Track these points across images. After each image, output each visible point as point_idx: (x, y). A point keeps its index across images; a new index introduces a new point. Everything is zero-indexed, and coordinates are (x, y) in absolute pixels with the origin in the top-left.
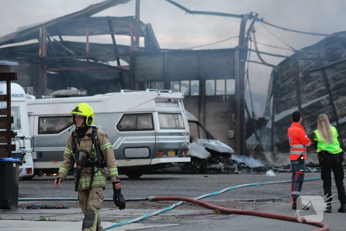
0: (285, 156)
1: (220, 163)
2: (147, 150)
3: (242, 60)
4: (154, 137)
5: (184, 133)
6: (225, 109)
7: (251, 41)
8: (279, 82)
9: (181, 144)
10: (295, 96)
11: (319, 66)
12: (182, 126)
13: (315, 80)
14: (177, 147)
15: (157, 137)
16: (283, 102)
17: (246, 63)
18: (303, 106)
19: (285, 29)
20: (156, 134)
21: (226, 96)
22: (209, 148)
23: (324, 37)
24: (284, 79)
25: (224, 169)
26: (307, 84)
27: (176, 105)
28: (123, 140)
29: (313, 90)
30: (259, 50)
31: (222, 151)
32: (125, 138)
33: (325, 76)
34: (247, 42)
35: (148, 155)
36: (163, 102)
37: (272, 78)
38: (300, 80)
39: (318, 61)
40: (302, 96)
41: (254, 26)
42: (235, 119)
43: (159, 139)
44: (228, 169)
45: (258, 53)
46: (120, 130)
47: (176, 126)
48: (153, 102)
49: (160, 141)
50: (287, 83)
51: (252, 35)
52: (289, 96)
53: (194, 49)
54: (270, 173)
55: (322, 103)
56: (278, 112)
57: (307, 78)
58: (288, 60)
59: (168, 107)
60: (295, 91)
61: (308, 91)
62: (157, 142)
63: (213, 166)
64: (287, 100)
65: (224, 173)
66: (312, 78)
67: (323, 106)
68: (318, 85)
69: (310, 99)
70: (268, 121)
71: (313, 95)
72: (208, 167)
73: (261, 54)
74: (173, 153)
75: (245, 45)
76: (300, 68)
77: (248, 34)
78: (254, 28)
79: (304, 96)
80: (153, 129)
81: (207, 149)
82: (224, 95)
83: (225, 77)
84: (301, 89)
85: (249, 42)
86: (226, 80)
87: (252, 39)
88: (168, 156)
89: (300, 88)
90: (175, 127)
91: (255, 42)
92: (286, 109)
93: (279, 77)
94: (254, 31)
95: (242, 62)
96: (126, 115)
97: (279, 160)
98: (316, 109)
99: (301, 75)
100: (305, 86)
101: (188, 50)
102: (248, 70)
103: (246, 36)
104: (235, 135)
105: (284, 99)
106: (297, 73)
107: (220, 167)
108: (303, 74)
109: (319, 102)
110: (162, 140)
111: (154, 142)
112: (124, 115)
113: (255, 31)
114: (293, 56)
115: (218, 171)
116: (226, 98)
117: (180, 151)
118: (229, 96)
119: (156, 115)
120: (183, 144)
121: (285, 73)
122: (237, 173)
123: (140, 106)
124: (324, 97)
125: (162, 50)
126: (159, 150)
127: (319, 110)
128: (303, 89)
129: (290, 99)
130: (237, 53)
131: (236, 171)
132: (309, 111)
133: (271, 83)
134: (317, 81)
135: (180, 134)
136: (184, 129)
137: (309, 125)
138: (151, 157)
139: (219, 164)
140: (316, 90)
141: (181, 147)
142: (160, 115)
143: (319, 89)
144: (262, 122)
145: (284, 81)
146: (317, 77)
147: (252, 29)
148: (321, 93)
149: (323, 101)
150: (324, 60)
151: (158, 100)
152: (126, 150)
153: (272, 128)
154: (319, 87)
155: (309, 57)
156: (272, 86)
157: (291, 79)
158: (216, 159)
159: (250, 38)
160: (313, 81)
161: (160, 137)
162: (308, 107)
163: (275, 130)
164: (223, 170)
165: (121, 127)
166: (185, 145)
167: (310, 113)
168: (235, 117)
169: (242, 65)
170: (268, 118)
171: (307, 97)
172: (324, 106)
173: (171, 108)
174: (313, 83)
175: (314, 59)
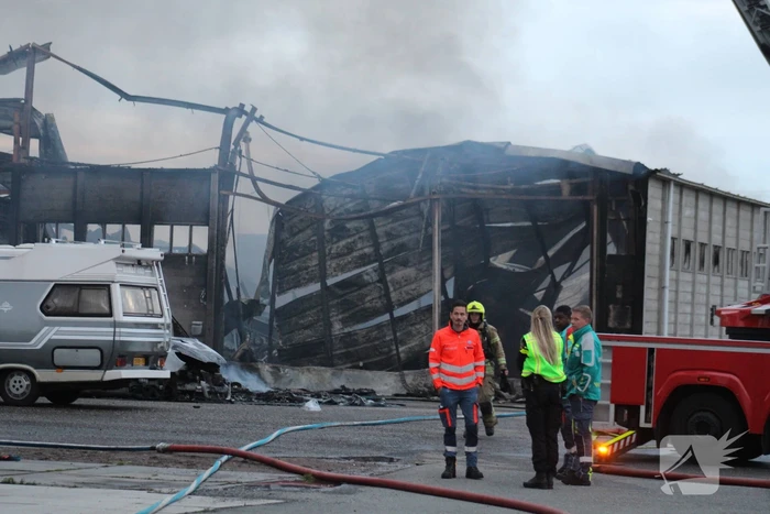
0: (296, 372)
1: (203, 383)
2: (96, 354)
3: (223, 192)
4: (112, 330)
5: (163, 324)
6: (189, 281)
7: (241, 156)
8: (285, 235)
9: (155, 344)
10: (315, 262)
11: (361, 211)
12: (158, 311)
13: (354, 235)
14: (148, 349)
15: (117, 330)
16: (294, 272)
17: (231, 197)
18: (330, 282)
19: (302, 139)
20: (115, 325)
21: (190, 257)
22: (183, 353)
23: (375, 158)
24: (296, 230)
25: (209, 393)
26: (338, 241)
27: (148, 271)
28: (53, 332)
29: (349, 253)
30: (256, 174)
31: (206, 359)
32: (56, 328)
33: (372, 228)
34: (234, 159)
35: (97, 363)
36: (127, 265)
37: (273, 228)
38: (326, 233)
39: (360, 201)
40: (329, 263)
41: (249, 129)
42: (205, 299)
43: (121, 334)
44: (216, 393)
45: (254, 180)
46: (47, 315)
47: (148, 310)
48: (113, 264)
49: (123, 339)
50: (301, 237)
51: (243, 145)
52: (305, 262)
53: (134, 166)
54: (312, 405)
55: (366, 277)
56: (282, 291)
57: (339, 231)
58: (305, 194)
59: (137, 274)
60: (315, 254)
61: (339, 255)
62: (117, 338)
63: (189, 387)
64: (300, 269)
65: (209, 401)
66: (349, 230)
67: (367, 284)
68: (359, 246)
69: (343, 269)
70: (265, 306)
71: (350, 262)
72: (179, 388)
73: (259, 183)
74: (141, 361)
75: (231, 163)
76: (327, 212)
77: (237, 143)
78: (248, 133)
79: (331, 264)
80: (110, 314)
81: (179, 355)
82: (187, 255)
83: (190, 220)
84: (327, 251)
85: (238, 159)
86: (191, 226)
87: (244, 153)
88: (133, 366)
89: (324, 248)
90: (145, 312)
91: (250, 160)
92: (298, 285)
93: (286, 226)
94: (248, 140)
95: (224, 195)
96: (60, 287)
97: (284, 380)
98: (353, 289)
99: (327, 225)
100: (335, 246)
101: (122, 168)
102: (232, 210)
103: (232, 147)
104: (203, 330)
105: (295, 267)
106: (321, 221)
107: (202, 389)
108: (332, 222)
109: (359, 276)
110: (126, 335)
111: (111, 338)
112: (55, 285)
113: (250, 140)
114: (315, 188)
115: (198, 397)
116: (190, 261)
117: (153, 358)
118: (196, 256)
119: (116, 290)
120: (159, 346)
121: (296, 220)
122: (230, 401)
123: (86, 271)
124: (369, 268)
125: (72, 164)
126: (118, 355)
127: (360, 289)
128: (330, 250)
129: (306, 268)
130: (215, 177)
131: (229, 398)
132: (340, 292)
133: (272, 235)
134: (357, 237)
135: (155, 326)
136: (162, 316)
137: (340, 317)
138: (105, 365)
139: (200, 384)
140: (355, 254)
141: (155, 350)
142: (124, 289)
143: (361, 252)
144: (254, 307)
145: (295, 235)
146: (358, 231)
147: (244, 136)
148: (364, 260)
149: (367, 274)
150: (373, 199)
151: (122, 261)
152: (57, 351)
153: (271, 320)
154: (362, 249)
155: (344, 192)
156: (272, 242)
157: (309, 231)
158: (194, 375)
159: (241, 151)
160: (349, 236)
161: (123, 330)
162: (337, 285)
163: (275, 324)
164: (206, 394)
165: (48, 308)
166: (162, 347)
167: (342, 296)
168: (205, 297)
169: (224, 200)
170: (266, 301)
171: (338, 265)
172: (370, 284)
173: (142, 277)
174: (349, 240)
175: (353, 197)
